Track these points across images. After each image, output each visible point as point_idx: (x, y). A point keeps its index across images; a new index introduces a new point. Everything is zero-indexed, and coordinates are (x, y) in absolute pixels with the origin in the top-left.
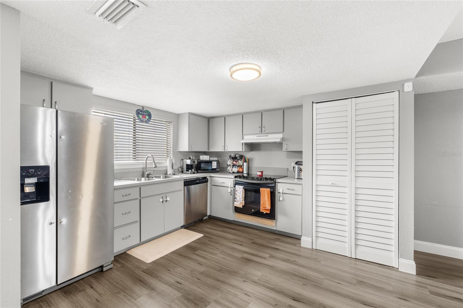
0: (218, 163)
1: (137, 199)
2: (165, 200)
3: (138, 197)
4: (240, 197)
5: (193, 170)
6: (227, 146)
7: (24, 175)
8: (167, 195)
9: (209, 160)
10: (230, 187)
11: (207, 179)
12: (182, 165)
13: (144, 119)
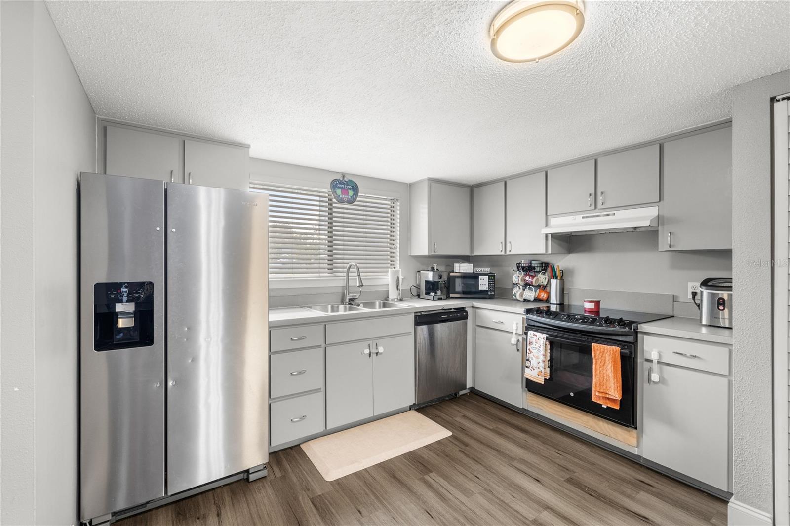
0: (492, 279)
1: (319, 346)
2: (374, 351)
3: (322, 343)
4: (537, 358)
5: (439, 292)
6: (510, 242)
7: (113, 298)
8: (379, 342)
9: (472, 272)
10: (516, 334)
11: (466, 312)
12: (418, 283)
13: (346, 197)
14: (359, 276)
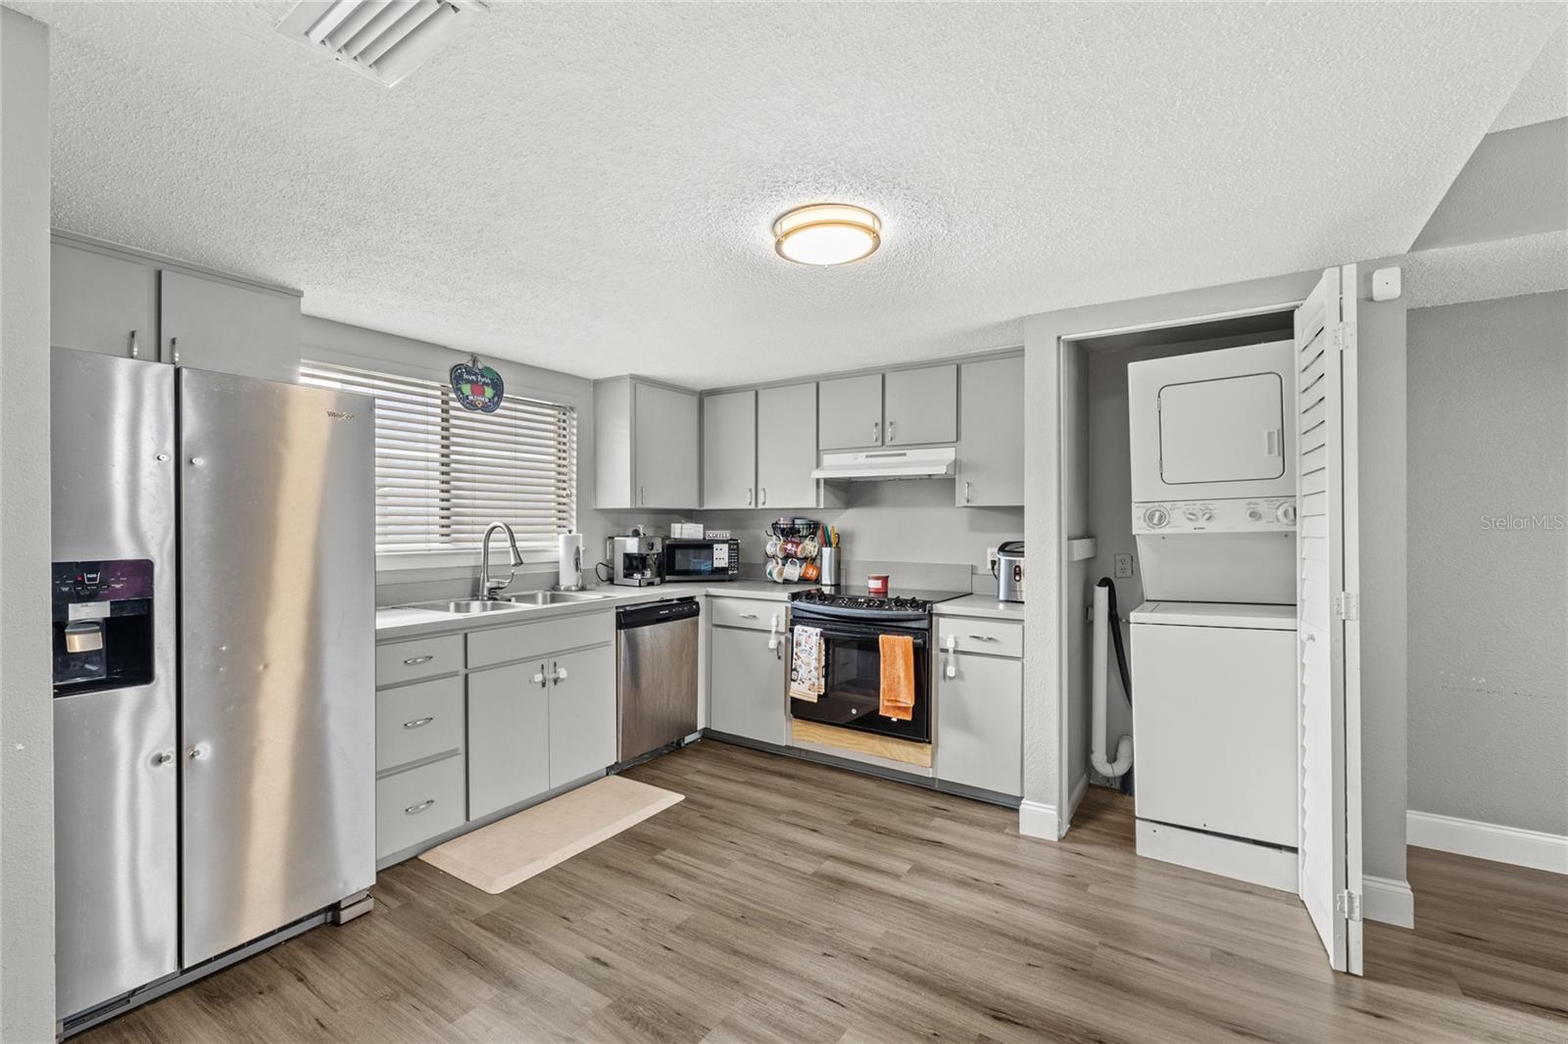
0: (735, 550)
1: (454, 674)
2: (551, 676)
3: (459, 666)
4: (808, 664)
5: (648, 574)
6: (764, 490)
7: (65, 592)
8: (559, 660)
9: (702, 537)
10: (777, 632)
11: (697, 604)
12: (608, 557)
13: (479, 400)
14: (514, 546)
